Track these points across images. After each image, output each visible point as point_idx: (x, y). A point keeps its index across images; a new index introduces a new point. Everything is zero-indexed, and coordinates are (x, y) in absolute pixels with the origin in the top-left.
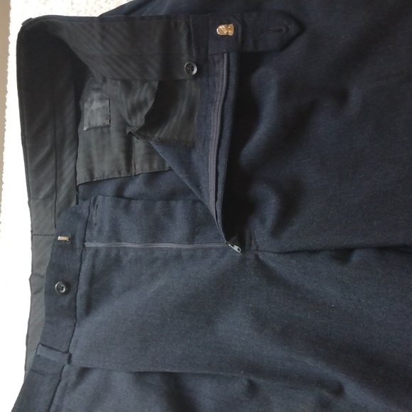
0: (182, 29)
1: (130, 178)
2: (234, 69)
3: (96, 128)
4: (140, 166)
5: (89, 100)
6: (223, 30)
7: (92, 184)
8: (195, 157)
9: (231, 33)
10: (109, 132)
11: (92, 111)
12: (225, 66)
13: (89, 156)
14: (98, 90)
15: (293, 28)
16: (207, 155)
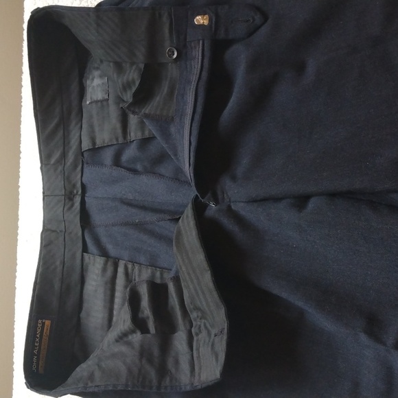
0: (165, 19)
1: (127, 144)
2: (207, 54)
3: (97, 102)
4: (134, 134)
5: (91, 77)
6: (200, 20)
7: (95, 150)
8: (173, 129)
9: (206, 22)
10: (108, 105)
11: (94, 87)
12: (200, 51)
13: (91, 126)
14: (97, 68)
15: (258, 19)
16: (183, 127)
